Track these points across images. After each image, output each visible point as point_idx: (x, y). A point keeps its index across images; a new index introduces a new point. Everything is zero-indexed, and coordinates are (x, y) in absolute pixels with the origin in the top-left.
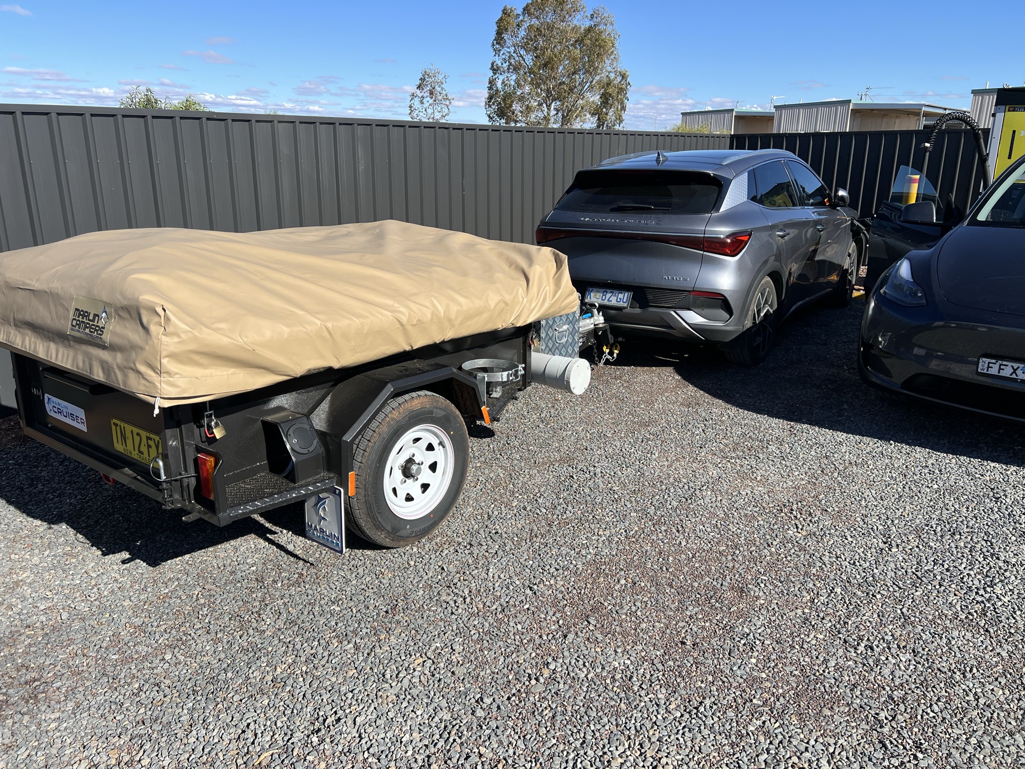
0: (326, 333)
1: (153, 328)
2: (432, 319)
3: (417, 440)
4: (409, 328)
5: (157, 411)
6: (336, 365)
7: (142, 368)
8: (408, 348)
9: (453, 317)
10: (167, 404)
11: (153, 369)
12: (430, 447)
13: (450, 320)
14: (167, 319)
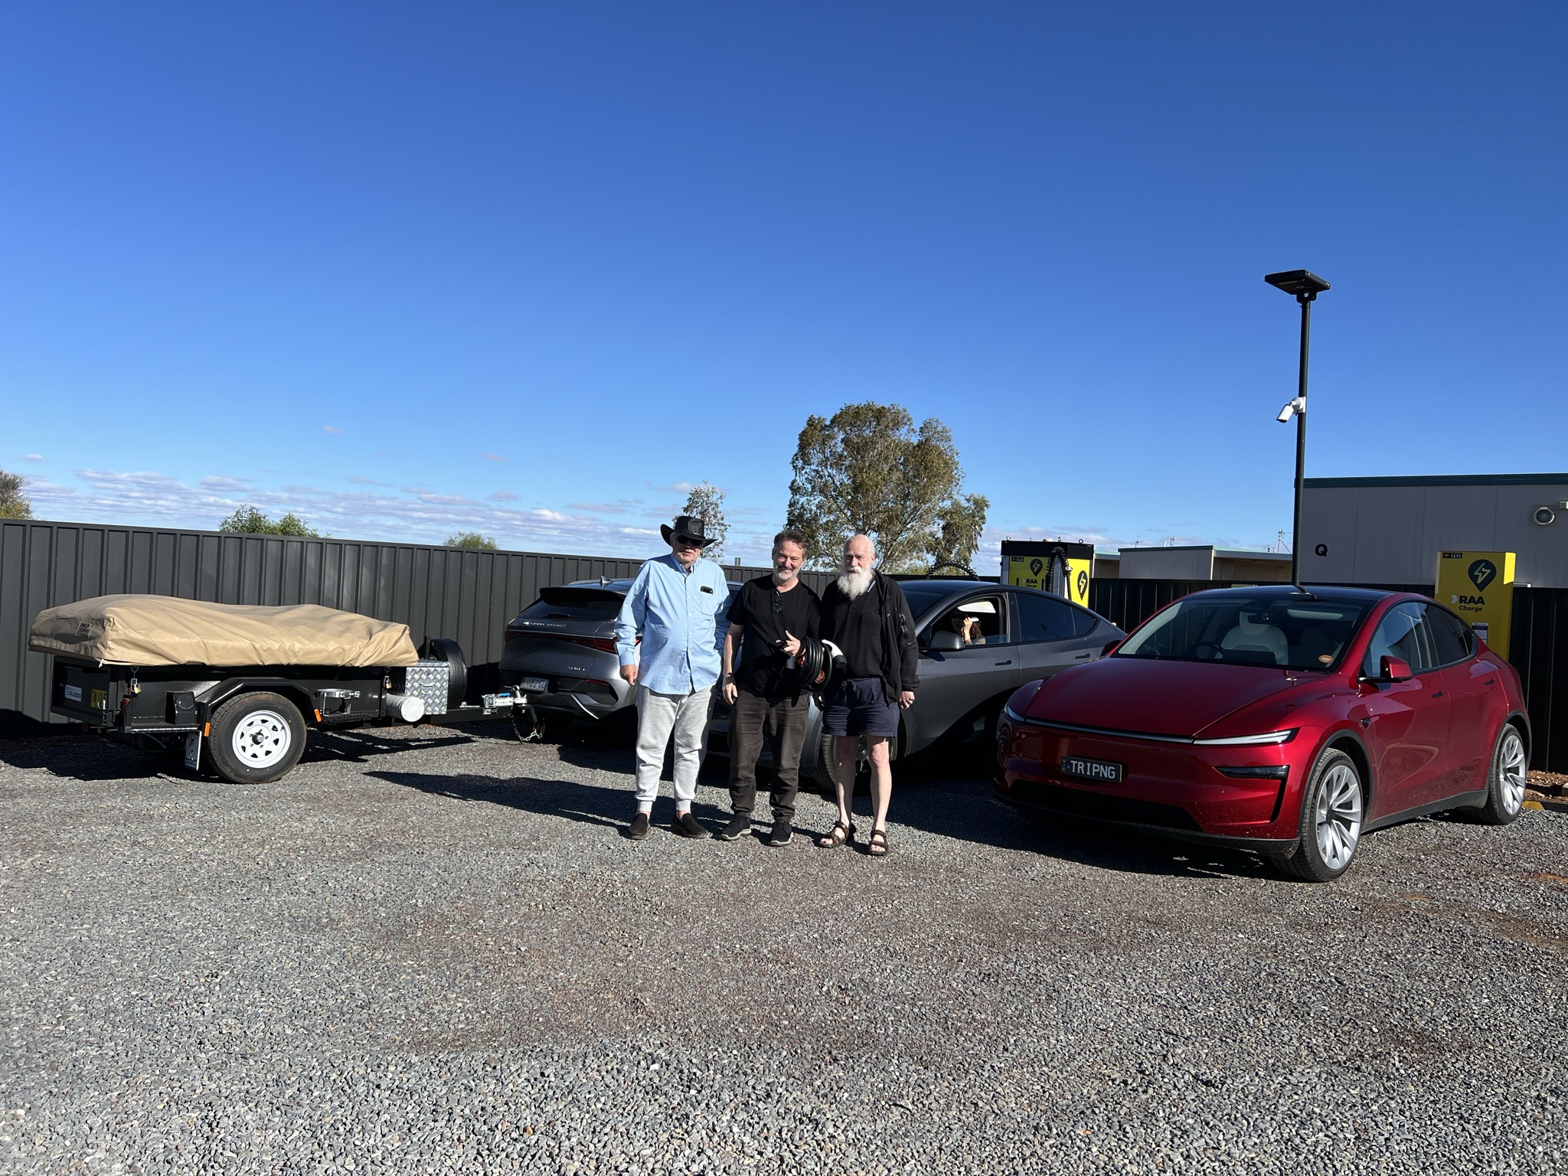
0: (202, 644)
1: (107, 627)
2: (279, 649)
3: (264, 721)
4: (261, 651)
5: (101, 665)
6: (207, 663)
7: (99, 646)
8: (261, 663)
9: (296, 650)
10: (107, 663)
11: (103, 646)
12: (274, 728)
13: (294, 652)
14: (114, 623)
